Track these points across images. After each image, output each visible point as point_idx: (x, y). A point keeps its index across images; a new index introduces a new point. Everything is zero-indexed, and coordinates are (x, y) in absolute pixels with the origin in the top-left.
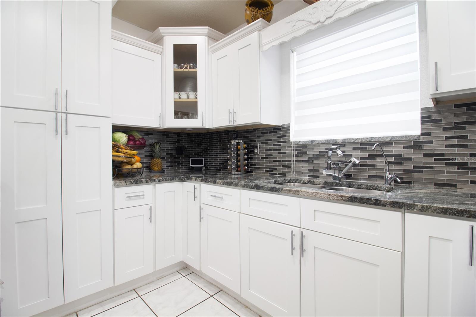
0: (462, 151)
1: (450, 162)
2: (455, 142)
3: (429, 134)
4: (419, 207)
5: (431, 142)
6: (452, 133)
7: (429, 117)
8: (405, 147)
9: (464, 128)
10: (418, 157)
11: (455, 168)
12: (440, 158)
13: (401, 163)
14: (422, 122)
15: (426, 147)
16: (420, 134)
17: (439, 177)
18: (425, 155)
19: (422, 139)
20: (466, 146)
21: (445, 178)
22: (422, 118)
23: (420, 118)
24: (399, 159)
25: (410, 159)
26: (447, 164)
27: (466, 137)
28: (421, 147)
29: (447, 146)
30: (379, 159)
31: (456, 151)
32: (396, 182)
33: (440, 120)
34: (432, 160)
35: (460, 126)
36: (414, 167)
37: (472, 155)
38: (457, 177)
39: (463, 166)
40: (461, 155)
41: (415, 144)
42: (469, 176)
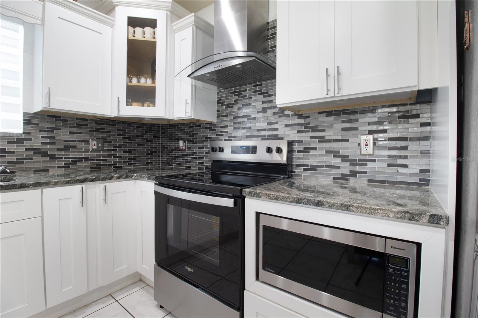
0: (52, 147)
1: (45, 154)
2: (48, 140)
3: (29, 133)
4: (53, 183)
5: (31, 140)
6: (46, 134)
7: (29, 120)
8: (8, 143)
9: (53, 132)
10: (21, 151)
11: (48, 159)
12: (37, 151)
13: (5, 156)
14: (24, 123)
15: (26, 143)
16: (22, 133)
17: (37, 165)
18: (26, 149)
19: (24, 136)
20: (54, 144)
21: (41, 166)
22: (24, 120)
23: (22, 120)
24: (3, 153)
25: (14, 152)
26: (42, 156)
27: (54, 137)
28: (23, 143)
29: (42, 143)
31: (48, 147)
32: (7, 172)
33: (37, 124)
34: (31, 153)
35: (50, 130)
36: (17, 159)
37: (58, 149)
38: (49, 165)
39: (53, 157)
40: (51, 149)
41: (18, 140)
42: (56, 163)
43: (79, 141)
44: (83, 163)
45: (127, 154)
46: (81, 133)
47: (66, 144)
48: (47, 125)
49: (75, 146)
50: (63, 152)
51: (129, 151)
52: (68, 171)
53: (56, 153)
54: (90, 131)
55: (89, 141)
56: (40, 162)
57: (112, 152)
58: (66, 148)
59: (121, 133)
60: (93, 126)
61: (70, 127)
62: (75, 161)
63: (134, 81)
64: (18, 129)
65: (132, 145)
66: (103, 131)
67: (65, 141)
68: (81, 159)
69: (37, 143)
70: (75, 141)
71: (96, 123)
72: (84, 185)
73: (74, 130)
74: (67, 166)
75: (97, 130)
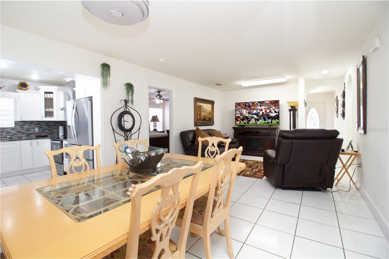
0: (23, 130)
1: (21, 132)
2: (21, 128)
3: (16, 127)
4: (24, 140)
5: (16, 129)
6: (21, 127)
8: (10, 130)
10: (14, 132)
11: (22, 134)
12: (19, 132)
13: (9, 133)
14: (15, 124)
15: (15, 129)
18: (15, 131)
19: (15, 128)
20: (23, 129)
21: (20, 136)
22: (15, 123)
23: (14, 124)
24: (9, 132)
25: (12, 132)
27: (23, 127)
28: (14, 130)
29: (20, 129)
30: (3, 133)
31: (22, 130)
33: (18, 124)
34: (17, 132)
35: (22, 125)
36: (13, 134)
37: (25, 131)
38: (22, 135)
39: (23, 133)
40: (23, 131)
41: (13, 129)
42: (24, 135)
43: (31, 128)
44: (33, 135)
45: (49, 132)
46: (32, 126)
47: (27, 129)
48: (21, 124)
49: (30, 130)
50: (26, 132)
51: (50, 130)
52: (28, 137)
53: (24, 132)
54: (35, 125)
55: (35, 128)
56: (20, 135)
57: (43, 131)
58: (27, 130)
59: (47, 124)
60: (36, 123)
61: (28, 124)
62: (30, 134)
63: (48, 110)
64: (13, 125)
65: (51, 128)
66: (40, 124)
67: (27, 128)
68: (32, 134)
69: (18, 130)
70: (30, 128)
71: (37, 122)
72: (31, 140)
73: (30, 125)
74: (28, 136)
75: (38, 124)
